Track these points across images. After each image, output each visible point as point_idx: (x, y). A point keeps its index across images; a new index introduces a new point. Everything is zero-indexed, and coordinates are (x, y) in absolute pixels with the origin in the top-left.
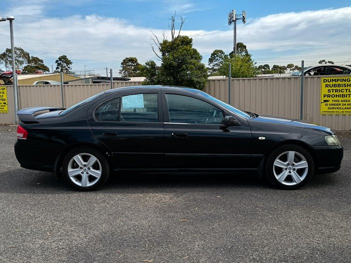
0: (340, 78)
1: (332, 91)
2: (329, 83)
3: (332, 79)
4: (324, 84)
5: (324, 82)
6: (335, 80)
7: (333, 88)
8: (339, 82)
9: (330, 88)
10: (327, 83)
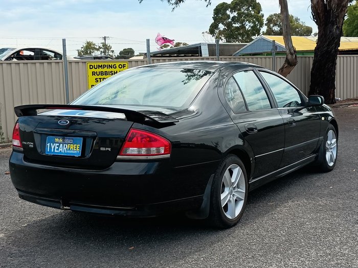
0: (106, 64)
1: (99, 80)
2: (95, 70)
3: (98, 64)
4: (90, 71)
5: (90, 68)
6: (102, 65)
7: (100, 77)
8: (106, 69)
9: (97, 77)
10: (94, 70)
